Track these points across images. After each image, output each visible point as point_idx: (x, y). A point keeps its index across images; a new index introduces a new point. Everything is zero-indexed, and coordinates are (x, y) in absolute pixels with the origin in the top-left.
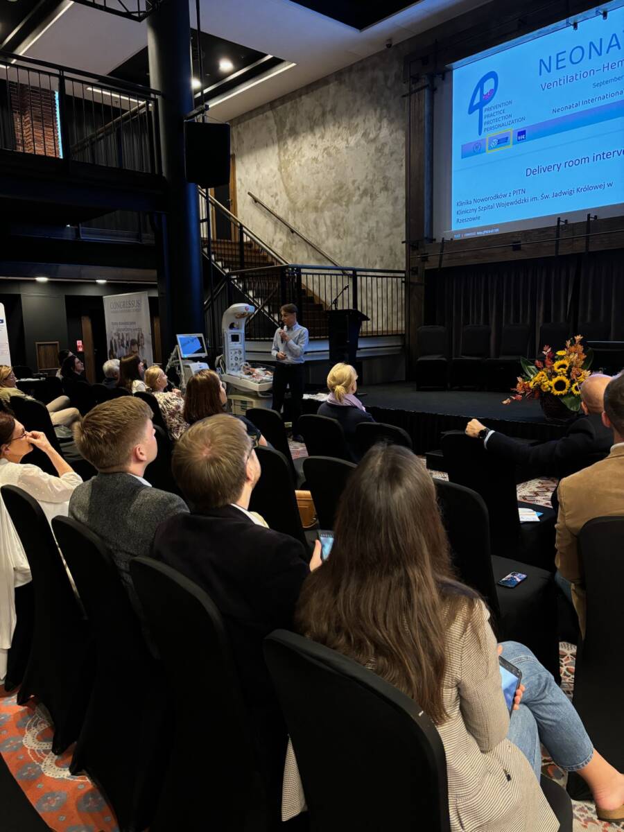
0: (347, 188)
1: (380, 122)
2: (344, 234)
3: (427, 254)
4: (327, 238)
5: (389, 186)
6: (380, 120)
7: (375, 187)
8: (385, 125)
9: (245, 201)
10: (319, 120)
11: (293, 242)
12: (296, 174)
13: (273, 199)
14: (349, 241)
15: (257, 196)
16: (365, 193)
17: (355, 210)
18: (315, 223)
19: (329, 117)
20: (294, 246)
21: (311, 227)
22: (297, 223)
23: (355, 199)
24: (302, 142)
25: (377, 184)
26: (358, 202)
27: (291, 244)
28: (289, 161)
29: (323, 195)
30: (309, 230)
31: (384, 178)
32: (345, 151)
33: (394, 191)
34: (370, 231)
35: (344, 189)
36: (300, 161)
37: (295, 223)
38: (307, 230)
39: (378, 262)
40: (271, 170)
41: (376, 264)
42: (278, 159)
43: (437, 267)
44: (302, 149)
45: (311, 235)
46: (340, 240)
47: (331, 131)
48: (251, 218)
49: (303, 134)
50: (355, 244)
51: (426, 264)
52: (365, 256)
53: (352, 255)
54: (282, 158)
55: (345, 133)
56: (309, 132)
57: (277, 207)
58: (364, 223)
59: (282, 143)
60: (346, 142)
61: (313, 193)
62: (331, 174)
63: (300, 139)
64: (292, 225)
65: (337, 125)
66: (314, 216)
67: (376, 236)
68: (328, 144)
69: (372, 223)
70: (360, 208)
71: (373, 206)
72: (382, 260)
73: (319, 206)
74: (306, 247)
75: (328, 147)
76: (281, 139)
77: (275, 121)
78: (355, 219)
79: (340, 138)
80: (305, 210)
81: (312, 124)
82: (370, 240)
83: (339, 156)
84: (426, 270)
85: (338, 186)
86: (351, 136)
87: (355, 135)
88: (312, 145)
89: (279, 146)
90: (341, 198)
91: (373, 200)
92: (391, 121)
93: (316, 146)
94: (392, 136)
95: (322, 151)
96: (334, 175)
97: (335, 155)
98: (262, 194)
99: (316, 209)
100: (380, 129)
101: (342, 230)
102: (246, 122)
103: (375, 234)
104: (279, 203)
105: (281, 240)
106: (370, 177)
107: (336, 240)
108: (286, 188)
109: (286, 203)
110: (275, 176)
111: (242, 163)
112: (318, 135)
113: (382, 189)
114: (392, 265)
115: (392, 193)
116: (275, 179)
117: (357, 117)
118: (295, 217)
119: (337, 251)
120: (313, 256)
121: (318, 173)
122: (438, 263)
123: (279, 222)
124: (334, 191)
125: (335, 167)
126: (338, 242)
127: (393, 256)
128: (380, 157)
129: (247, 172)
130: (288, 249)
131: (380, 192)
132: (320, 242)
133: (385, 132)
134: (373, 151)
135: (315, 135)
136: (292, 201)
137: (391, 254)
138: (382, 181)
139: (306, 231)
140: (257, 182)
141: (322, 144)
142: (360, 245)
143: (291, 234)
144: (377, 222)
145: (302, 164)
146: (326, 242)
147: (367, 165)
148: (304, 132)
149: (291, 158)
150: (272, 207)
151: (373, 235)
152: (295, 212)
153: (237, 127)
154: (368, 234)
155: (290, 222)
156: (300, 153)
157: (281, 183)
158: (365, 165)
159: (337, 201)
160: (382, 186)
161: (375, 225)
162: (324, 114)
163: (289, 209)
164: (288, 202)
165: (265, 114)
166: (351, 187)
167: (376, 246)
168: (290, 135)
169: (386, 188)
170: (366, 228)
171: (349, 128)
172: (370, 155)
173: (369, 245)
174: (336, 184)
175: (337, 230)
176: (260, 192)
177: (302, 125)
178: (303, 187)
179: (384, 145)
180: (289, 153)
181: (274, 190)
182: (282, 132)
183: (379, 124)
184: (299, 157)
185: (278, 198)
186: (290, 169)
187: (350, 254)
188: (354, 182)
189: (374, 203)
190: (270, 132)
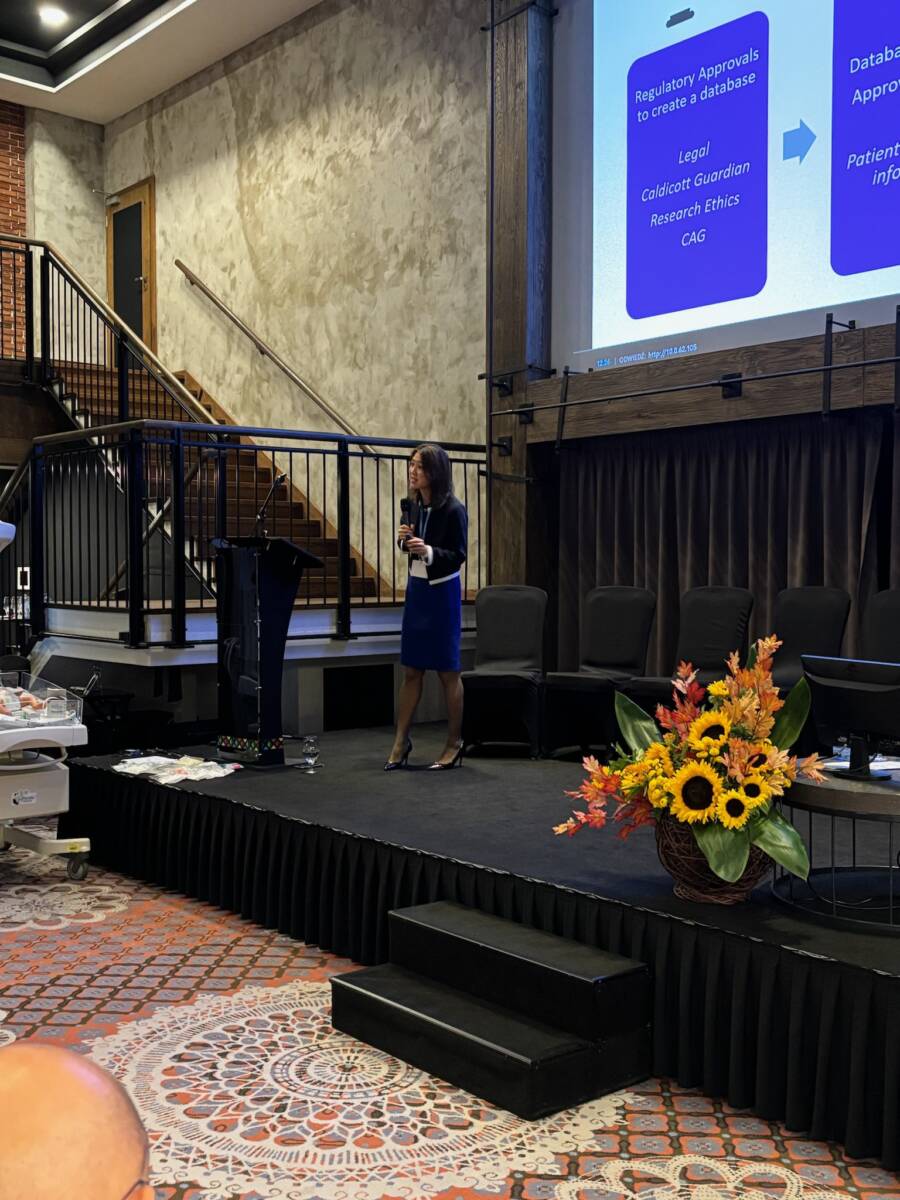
0: (373, 250)
1: (441, 94)
2: (365, 358)
3: (532, 405)
4: (332, 364)
5: (459, 244)
6: (441, 89)
7: (429, 245)
8: (452, 100)
9: (171, 282)
10: (318, 95)
11: (265, 377)
12: (271, 218)
13: (226, 274)
14: (375, 373)
15: (195, 271)
16: (409, 258)
17: (389, 299)
18: (308, 330)
19: (338, 85)
20: (265, 385)
21: (299, 342)
22: (271, 330)
23: (387, 275)
24: (284, 144)
25: (434, 236)
26: (396, 282)
27: (261, 379)
28: (258, 189)
29: (323, 267)
30: (296, 348)
31: (450, 222)
32: (368, 162)
33: (470, 254)
34: (418, 349)
35: (367, 250)
36: (278, 187)
37: (267, 330)
38: (292, 347)
39: (435, 426)
40: (224, 210)
41: (431, 427)
42: (236, 184)
43: (554, 438)
44: (285, 160)
45: (298, 359)
46: (357, 372)
47: (342, 116)
48: (183, 320)
49: (287, 127)
50: (387, 382)
51: (530, 430)
52: (408, 409)
53: (382, 407)
54: (245, 183)
55: (368, 119)
56: (298, 121)
57: (233, 294)
58: (406, 331)
59: (245, 147)
60: (371, 142)
61: (303, 261)
62: (342, 216)
63: (282, 136)
64: (263, 337)
65: (354, 103)
66: (307, 315)
67: (430, 363)
68: (335, 147)
69: (424, 332)
70: (398, 294)
71: (425, 290)
72: (443, 420)
73: (317, 291)
74: (290, 387)
75: (336, 155)
76: (243, 140)
77: (234, 99)
78: (388, 320)
79: (359, 132)
80: (288, 302)
81: (305, 102)
82: (417, 373)
83: (356, 174)
84: (530, 446)
85: (354, 245)
86: (381, 126)
87: (390, 125)
88: (304, 151)
89: (239, 155)
90: (360, 272)
91: (425, 277)
92: (464, 90)
93: (312, 153)
94: (467, 123)
95: (324, 163)
96: (346, 217)
97: (348, 172)
98: (204, 267)
99: (311, 299)
100: (441, 108)
101: (362, 346)
102: (178, 105)
103: (430, 357)
104: (237, 285)
105: (239, 370)
106: (420, 222)
107: (349, 370)
108: (251, 249)
109: (251, 287)
110: (230, 221)
111: (169, 195)
112: (316, 128)
113: (444, 250)
114: (463, 432)
115: (465, 259)
116: (231, 229)
117: (395, 82)
118: (268, 318)
119: (352, 397)
120: (303, 408)
121: (314, 214)
122: (555, 429)
123: (237, 330)
124: (347, 257)
125: (349, 201)
126: (354, 376)
127: (467, 410)
128: (440, 174)
129: (177, 216)
130: (253, 390)
131: (441, 258)
132: (319, 376)
133: (450, 115)
134: (426, 161)
135: (309, 126)
136: (263, 281)
137: (462, 407)
138: (444, 229)
139: (290, 349)
140: (195, 237)
141: (323, 148)
142: (398, 383)
143: (261, 355)
144: (434, 329)
145: (284, 193)
146: (329, 375)
147: (412, 196)
148: (288, 121)
149: (261, 181)
150: (225, 294)
151: (425, 360)
152: (268, 308)
153: (161, 117)
154: (415, 358)
155: (259, 330)
156: (280, 169)
157: (242, 236)
158: (409, 194)
159: (352, 278)
160: (446, 242)
161: (428, 335)
162: (327, 80)
163: (256, 298)
164: (254, 282)
165: (213, 86)
166: (381, 246)
167: (430, 386)
168: (262, 130)
169: (451, 248)
170: (410, 345)
171: (378, 110)
172: (421, 169)
173: (417, 383)
174: (350, 240)
175: (352, 348)
176: (200, 262)
177: (283, 106)
178: (284, 248)
179: (449, 145)
180: (259, 169)
181: (228, 255)
182: (246, 124)
183: (439, 99)
184: (279, 177)
185: (235, 273)
186: (258, 206)
187: (377, 403)
188: (387, 233)
189: (428, 284)
190: (223, 123)
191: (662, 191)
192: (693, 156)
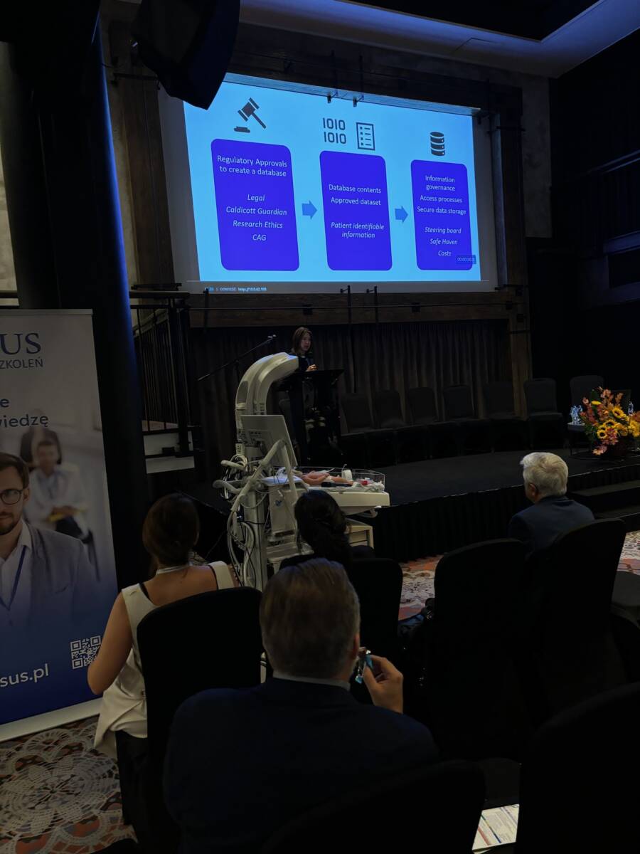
122: (203, 321)
191: (240, 210)
192: (257, 199)
